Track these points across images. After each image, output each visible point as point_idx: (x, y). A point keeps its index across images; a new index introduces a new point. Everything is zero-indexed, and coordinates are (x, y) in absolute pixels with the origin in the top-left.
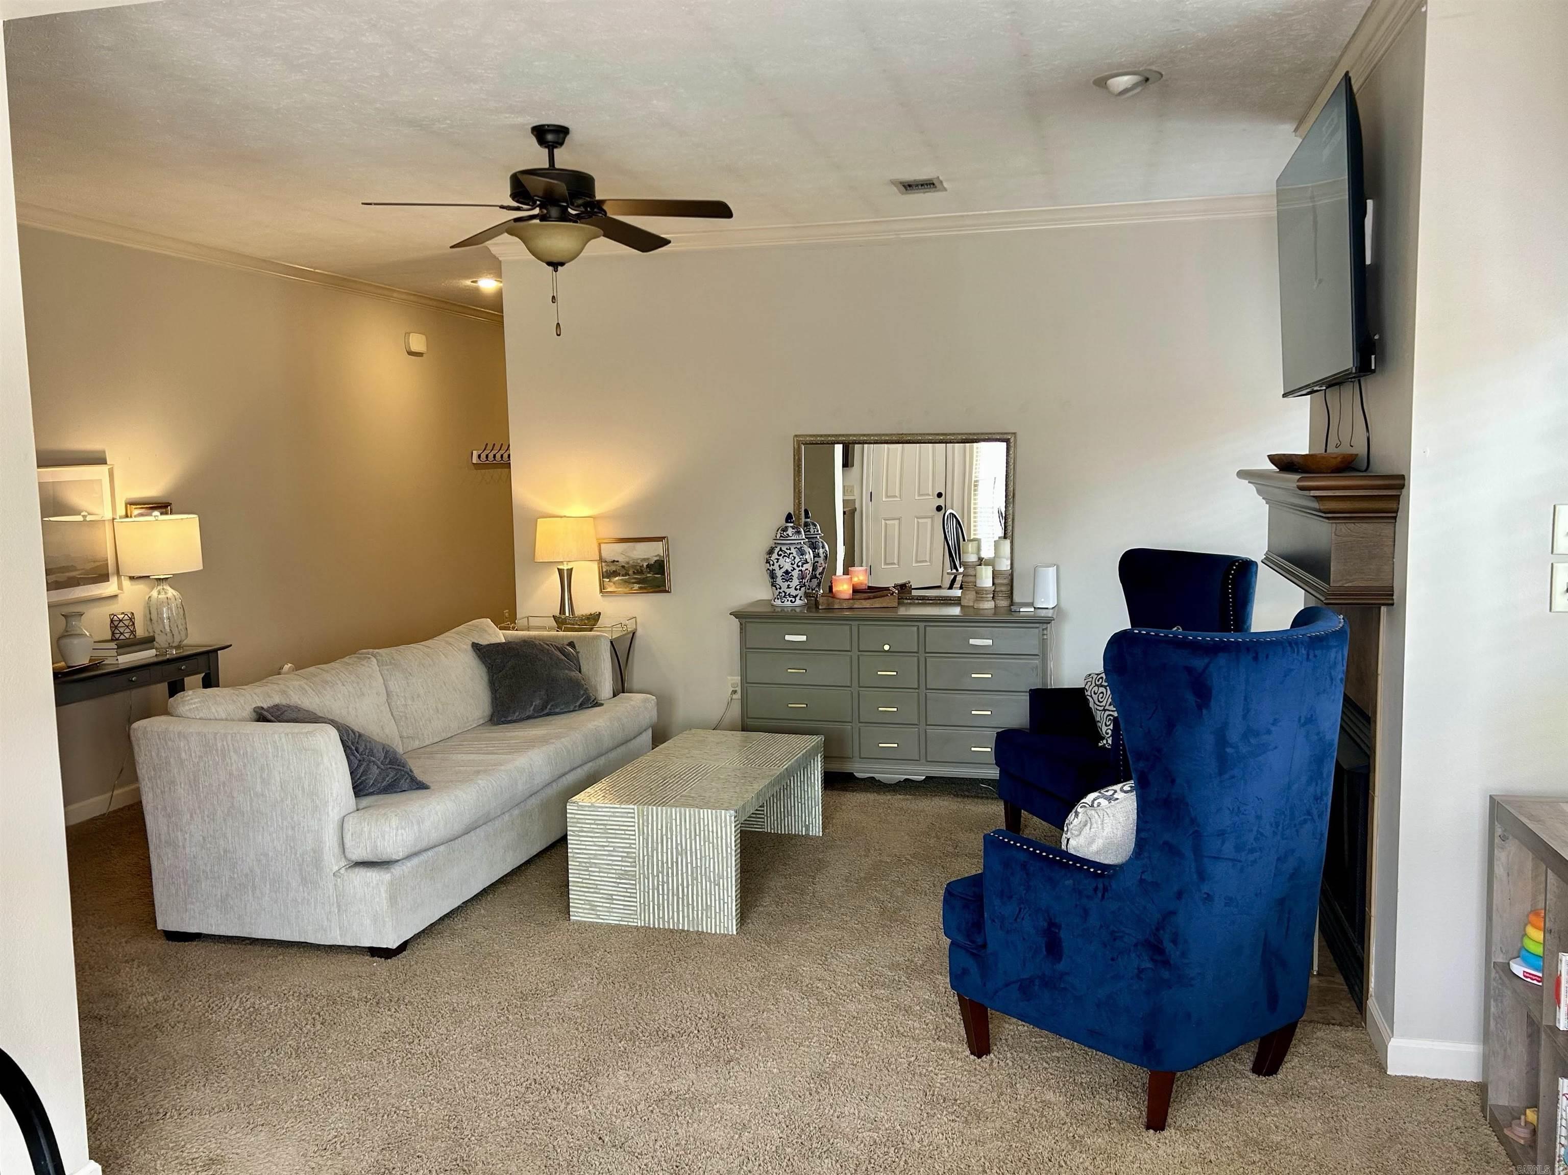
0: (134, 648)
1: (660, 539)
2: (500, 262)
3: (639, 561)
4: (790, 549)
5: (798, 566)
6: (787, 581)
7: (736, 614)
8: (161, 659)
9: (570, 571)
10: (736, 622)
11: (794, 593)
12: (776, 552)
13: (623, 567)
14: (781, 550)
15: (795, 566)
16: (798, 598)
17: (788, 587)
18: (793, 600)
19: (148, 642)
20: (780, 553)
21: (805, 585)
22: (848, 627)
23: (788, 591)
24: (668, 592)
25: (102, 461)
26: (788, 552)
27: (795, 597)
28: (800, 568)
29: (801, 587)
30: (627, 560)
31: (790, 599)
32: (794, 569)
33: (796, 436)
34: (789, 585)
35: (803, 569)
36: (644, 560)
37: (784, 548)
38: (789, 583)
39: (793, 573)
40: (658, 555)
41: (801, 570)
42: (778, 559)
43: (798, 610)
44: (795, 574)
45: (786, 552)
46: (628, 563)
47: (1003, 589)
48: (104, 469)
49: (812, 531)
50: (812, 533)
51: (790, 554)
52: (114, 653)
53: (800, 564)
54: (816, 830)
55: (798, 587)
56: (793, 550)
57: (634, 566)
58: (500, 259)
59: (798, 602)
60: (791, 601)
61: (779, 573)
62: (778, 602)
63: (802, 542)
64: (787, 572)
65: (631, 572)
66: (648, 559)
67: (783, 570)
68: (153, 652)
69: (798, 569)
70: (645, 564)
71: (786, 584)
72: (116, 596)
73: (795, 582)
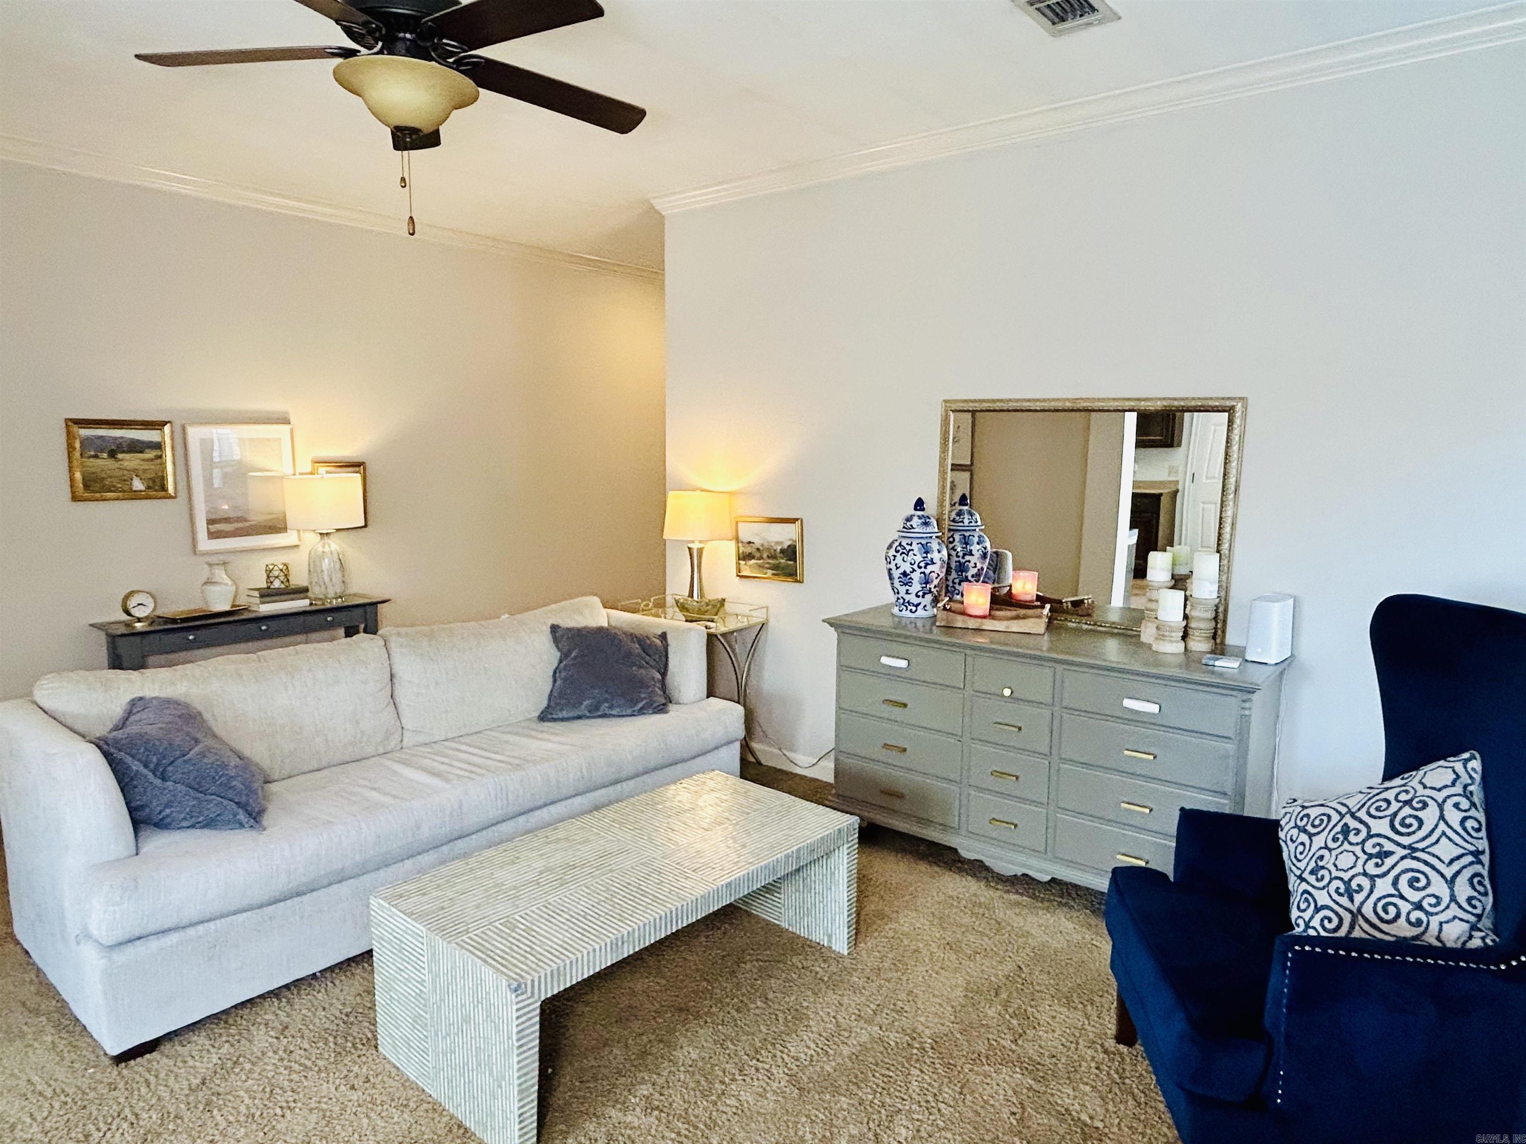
0: (283, 597)
1: (793, 521)
2: (663, 217)
3: (773, 544)
4: (911, 545)
5: (920, 567)
6: (906, 584)
7: (831, 623)
8: (314, 608)
9: (700, 551)
10: (832, 633)
11: (916, 601)
12: (894, 546)
13: (758, 549)
14: (900, 545)
15: (915, 567)
16: (920, 608)
17: (907, 592)
18: (914, 609)
19: (302, 592)
20: (899, 548)
21: (930, 592)
22: (961, 657)
23: (907, 597)
24: (800, 582)
25: (286, 421)
26: (908, 548)
27: (917, 605)
28: (923, 570)
29: (924, 594)
30: (761, 542)
31: (909, 608)
32: (914, 570)
33: (946, 401)
34: (907, 590)
35: (927, 571)
36: (777, 543)
37: (904, 543)
38: (907, 587)
39: (912, 575)
40: (790, 540)
41: (924, 573)
42: (895, 556)
43: (919, 624)
44: (916, 576)
45: (905, 548)
46: (762, 545)
47: (1202, 625)
48: (287, 428)
49: (966, 521)
50: (966, 523)
51: (910, 550)
52: (258, 601)
53: (922, 564)
54: (840, 944)
55: (921, 594)
56: (915, 547)
57: (769, 549)
58: (663, 213)
59: (920, 612)
60: (911, 611)
61: (896, 574)
62: (896, 610)
63: (934, 535)
64: (905, 574)
65: (765, 556)
66: (782, 543)
67: (901, 570)
68: (306, 602)
69: (919, 571)
70: (779, 548)
71: (904, 588)
72: (297, 546)
73: (916, 587)
